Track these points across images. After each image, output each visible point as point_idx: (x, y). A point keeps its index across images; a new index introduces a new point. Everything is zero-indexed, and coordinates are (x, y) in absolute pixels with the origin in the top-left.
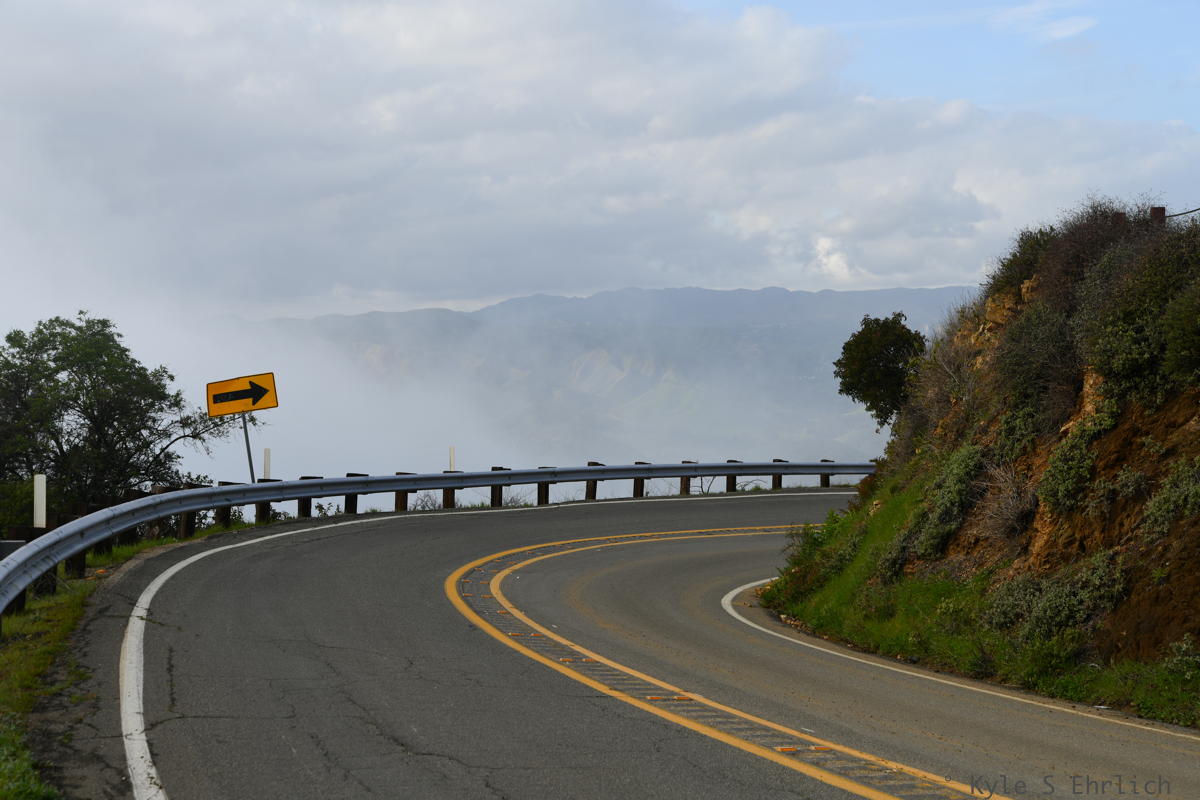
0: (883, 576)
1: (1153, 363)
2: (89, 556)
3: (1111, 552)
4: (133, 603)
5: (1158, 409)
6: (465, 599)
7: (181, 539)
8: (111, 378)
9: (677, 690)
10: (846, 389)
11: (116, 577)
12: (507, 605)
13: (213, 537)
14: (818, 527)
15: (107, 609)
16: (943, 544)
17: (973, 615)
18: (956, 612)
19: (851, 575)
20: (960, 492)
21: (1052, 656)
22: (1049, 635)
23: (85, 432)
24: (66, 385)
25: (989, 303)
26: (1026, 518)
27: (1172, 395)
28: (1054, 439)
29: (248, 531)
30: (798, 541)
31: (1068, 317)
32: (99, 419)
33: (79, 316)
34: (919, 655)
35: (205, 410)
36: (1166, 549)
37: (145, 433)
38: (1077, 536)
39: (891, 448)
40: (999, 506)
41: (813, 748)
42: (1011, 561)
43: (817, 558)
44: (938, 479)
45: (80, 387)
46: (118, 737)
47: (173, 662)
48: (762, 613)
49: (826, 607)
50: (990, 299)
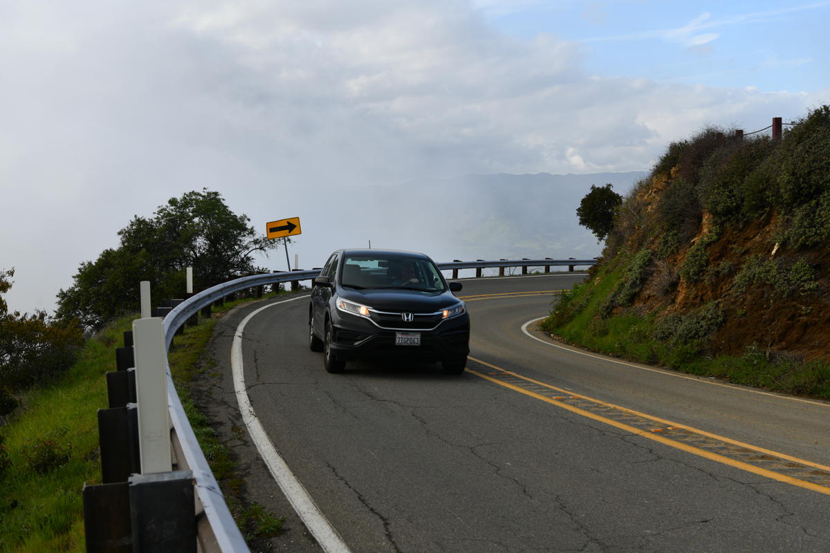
0: (602, 314)
1: (738, 208)
2: (212, 307)
3: (717, 302)
4: (235, 329)
5: (740, 231)
7: (256, 299)
8: (220, 221)
9: (503, 370)
10: (583, 222)
11: (226, 317)
13: (271, 298)
14: (568, 292)
15: (223, 332)
16: (632, 299)
17: (647, 334)
18: (639, 332)
19: (587, 314)
20: (640, 273)
21: (687, 353)
22: (685, 343)
23: (207, 247)
24: (198, 224)
25: (655, 180)
26: (674, 286)
27: (747, 224)
28: (688, 246)
29: (288, 295)
30: (559, 298)
31: (695, 185)
32: (213, 241)
33: (203, 190)
34: (621, 353)
35: (266, 236)
36: (744, 300)
37: (236, 247)
38: (700, 294)
39: (604, 252)
40: (659, 280)
41: (571, 397)
42: (666, 307)
43: (569, 306)
44: (629, 267)
45: (205, 225)
46: (233, 392)
47: (257, 357)
48: (541, 334)
49: (574, 330)
50: (655, 177)
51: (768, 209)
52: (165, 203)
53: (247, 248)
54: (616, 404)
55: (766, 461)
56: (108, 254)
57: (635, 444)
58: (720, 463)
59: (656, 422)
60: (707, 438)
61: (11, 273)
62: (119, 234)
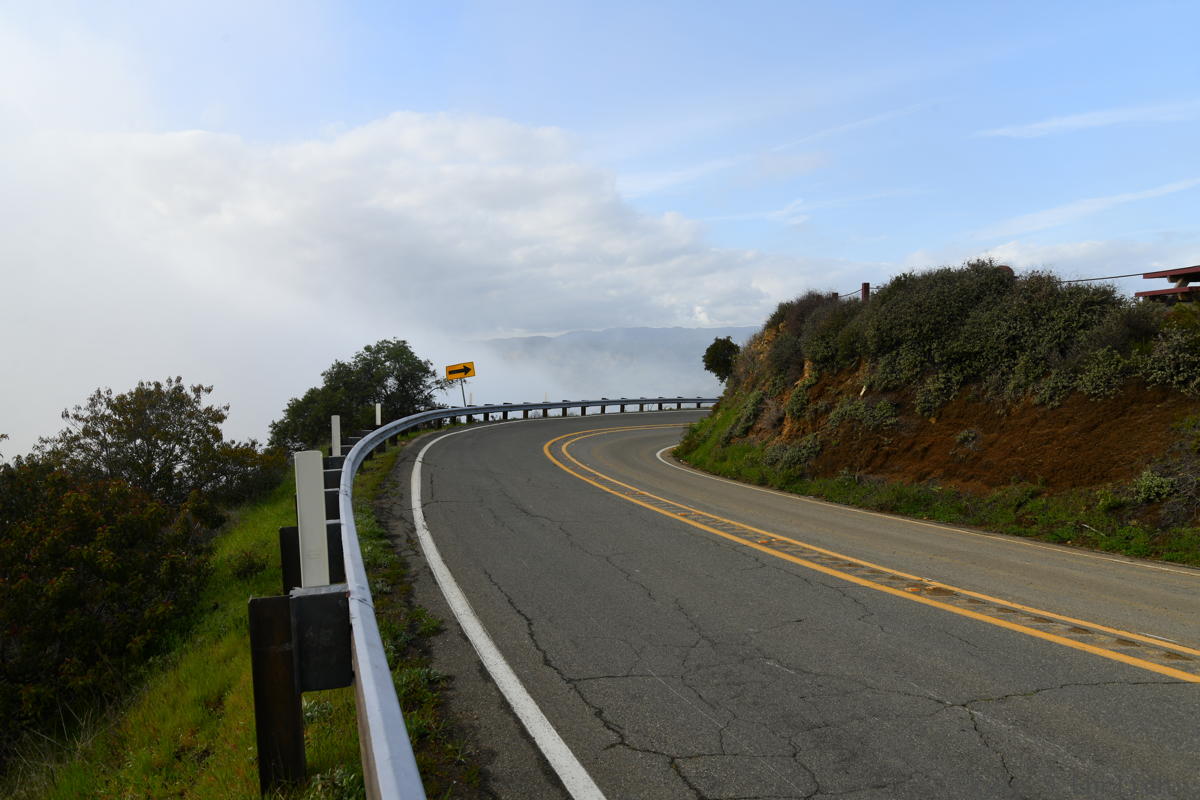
0: (722, 444)
1: (833, 357)
2: (399, 437)
3: (815, 434)
4: (417, 455)
5: (835, 375)
6: (552, 454)
7: (436, 430)
8: (407, 364)
9: (638, 490)
10: (707, 368)
11: (410, 445)
12: (569, 456)
13: (449, 429)
14: (696, 424)
15: (406, 459)
16: (747, 431)
17: (758, 460)
18: (752, 458)
19: (709, 444)
20: (753, 410)
21: (791, 476)
22: (789, 468)
23: (396, 386)
24: (389, 367)
25: (766, 333)
26: (781, 420)
27: (841, 370)
28: (792, 388)
29: (463, 426)
30: (687, 430)
31: (798, 338)
32: (402, 383)
33: (394, 339)
34: (737, 476)
35: (445, 377)
36: (838, 433)
37: (421, 387)
38: (802, 427)
39: (725, 392)
40: (769, 416)
42: (774, 438)
43: (695, 437)
44: (744, 405)
45: (395, 368)
46: (411, 509)
47: (433, 479)
48: (673, 459)
49: (699, 457)
50: (766, 331)
51: (857, 358)
52: (361, 350)
53: (430, 387)
55: (851, 568)
56: (313, 392)
57: (744, 554)
58: (814, 570)
59: (763, 535)
60: (805, 548)
61: (227, 408)
62: (323, 375)
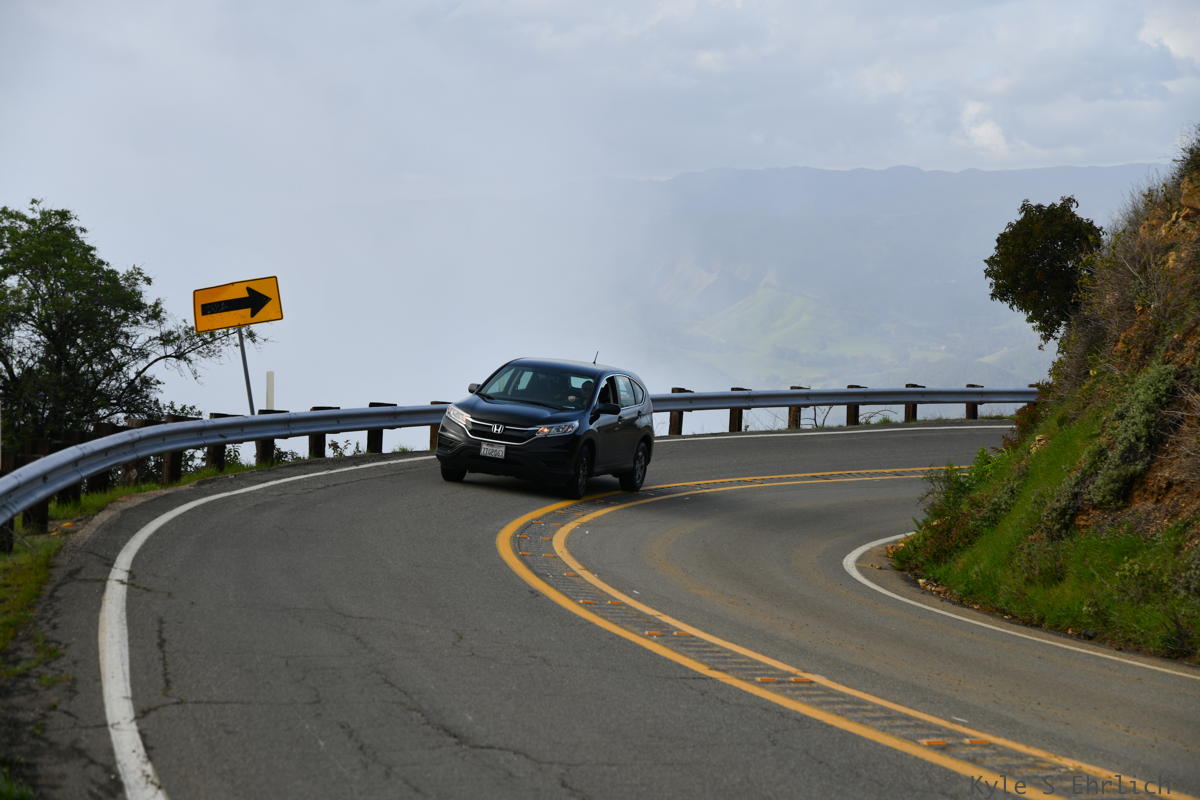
0: (1049, 530)
2: (52, 506)
4: (110, 564)
6: (522, 558)
7: (163, 485)
8: (74, 284)
9: (793, 670)
10: (1000, 293)
11: (87, 532)
12: (575, 566)
13: (204, 482)
14: (965, 470)
15: (78, 571)
16: (1126, 490)
17: (1165, 579)
18: (1142, 575)
19: (1010, 526)
20: (1147, 425)
23: (40, 352)
24: (17, 293)
25: (1185, 184)
29: (245, 474)
30: (939, 487)
32: (58, 335)
33: (31, 206)
34: (1096, 629)
35: (191, 323)
37: (116, 352)
39: (1056, 370)
41: (967, 741)
43: (965, 508)
44: (1119, 408)
45: (34, 295)
46: (103, 726)
47: (165, 635)
48: (894, 577)
49: (976, 568)
50: (1186, 179)
53: (143, 353)
54: (1081, 759)
